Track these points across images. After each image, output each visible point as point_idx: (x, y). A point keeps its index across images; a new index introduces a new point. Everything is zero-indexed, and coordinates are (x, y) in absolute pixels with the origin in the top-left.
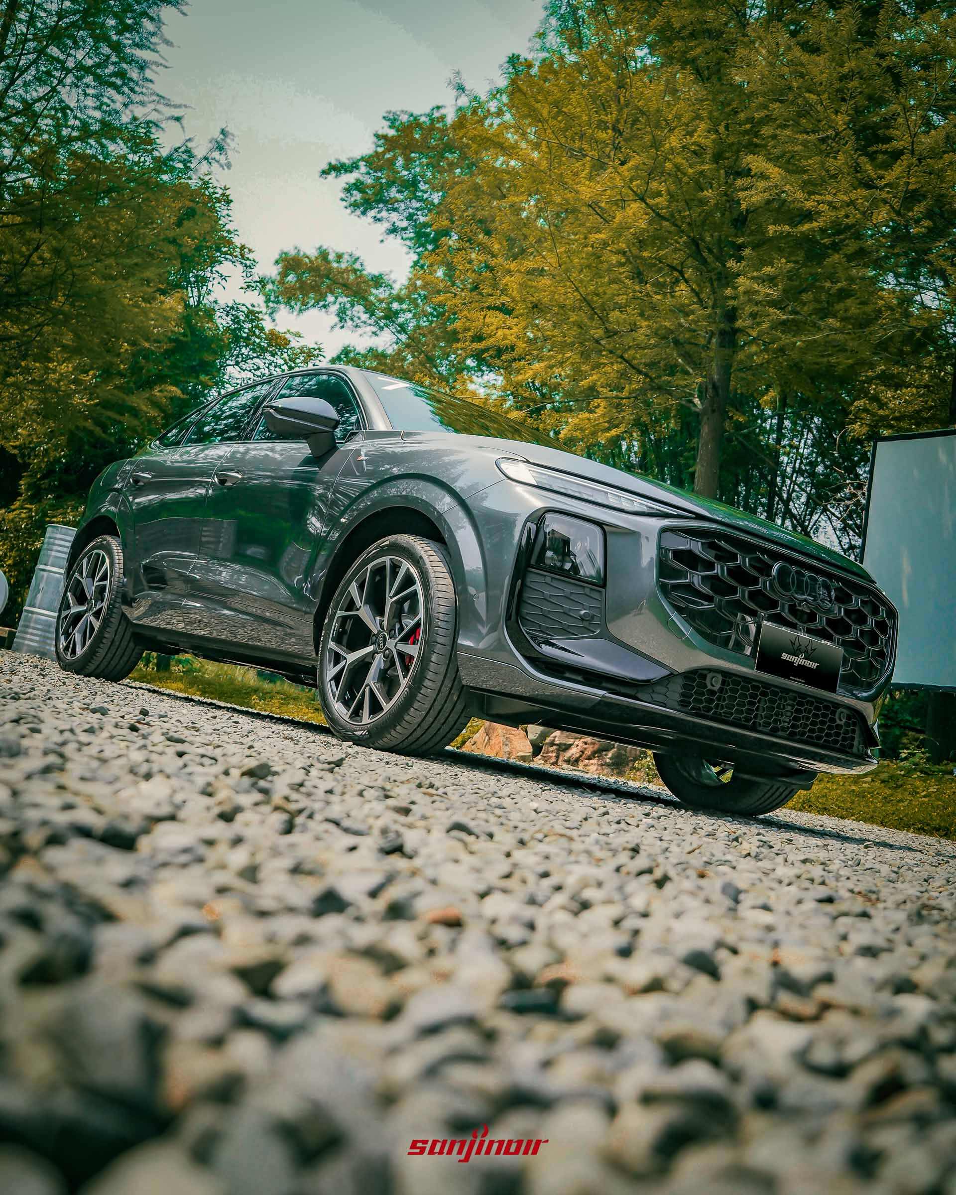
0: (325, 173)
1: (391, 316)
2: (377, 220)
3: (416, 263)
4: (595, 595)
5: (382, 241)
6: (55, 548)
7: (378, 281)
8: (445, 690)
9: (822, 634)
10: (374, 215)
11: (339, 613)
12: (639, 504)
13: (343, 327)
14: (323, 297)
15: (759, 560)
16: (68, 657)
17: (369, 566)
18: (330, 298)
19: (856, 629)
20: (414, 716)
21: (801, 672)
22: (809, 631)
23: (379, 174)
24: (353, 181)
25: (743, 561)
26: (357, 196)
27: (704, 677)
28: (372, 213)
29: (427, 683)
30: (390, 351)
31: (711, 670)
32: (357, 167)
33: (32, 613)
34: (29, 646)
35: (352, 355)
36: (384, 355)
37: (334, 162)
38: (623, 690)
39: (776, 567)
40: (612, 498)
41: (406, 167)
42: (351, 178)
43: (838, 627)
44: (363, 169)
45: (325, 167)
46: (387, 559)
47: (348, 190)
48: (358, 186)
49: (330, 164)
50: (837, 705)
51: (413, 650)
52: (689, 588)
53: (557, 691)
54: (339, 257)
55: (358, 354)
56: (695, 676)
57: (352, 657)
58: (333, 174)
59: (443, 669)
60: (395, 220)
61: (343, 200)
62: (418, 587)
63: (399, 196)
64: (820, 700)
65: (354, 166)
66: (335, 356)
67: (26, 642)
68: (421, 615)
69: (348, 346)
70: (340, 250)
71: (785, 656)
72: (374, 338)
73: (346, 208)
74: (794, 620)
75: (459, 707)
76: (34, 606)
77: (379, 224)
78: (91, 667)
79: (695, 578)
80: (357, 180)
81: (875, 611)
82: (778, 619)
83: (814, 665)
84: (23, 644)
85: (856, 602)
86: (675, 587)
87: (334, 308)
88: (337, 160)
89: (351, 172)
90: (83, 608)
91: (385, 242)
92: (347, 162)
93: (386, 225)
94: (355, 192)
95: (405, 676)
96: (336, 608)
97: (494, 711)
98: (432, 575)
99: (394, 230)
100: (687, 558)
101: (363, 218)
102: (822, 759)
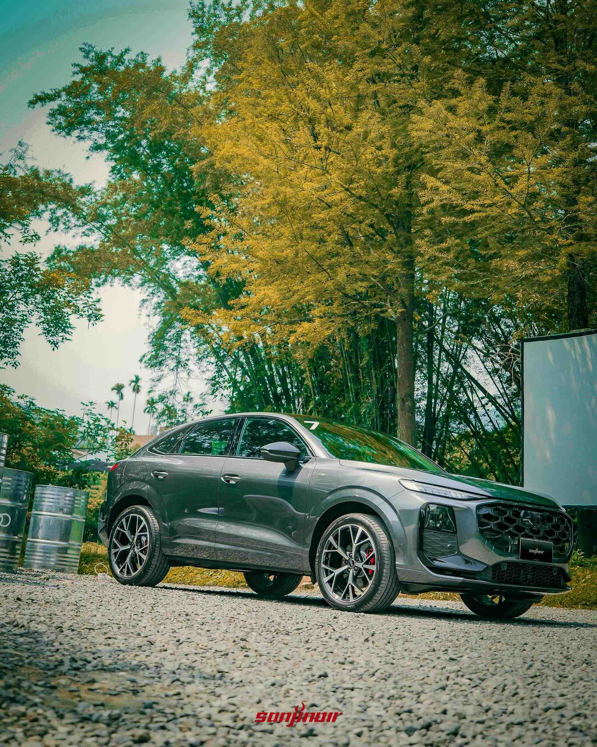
0: (32, 103)
1: (99, 218)
2: (80, 138)
3: (114, 169)
4: (452, 537)
5: (88, 158)
6: (46, 500)
7: (85, 191)
8: (390, 584)
9: (544, 538)
10: (78, 135)
11: (325, 551)
12: (464, 495)
13: (56, 230)
14: (35, 207)
15: (515, 511)
16: (125, 575)
17: (339, 529)
18: (41, 207)
19: (557, 532)
20: (378, 597)
21: (538, 556)
22: (538, 538)
23: (78, 100)
24: (56, 107)
25: (509, 513)
26: (61, 119)
27: (500, 565)
28: (76, 133)
29: (383, 582)
30: (97, 248)
31: (502, 562)
32: (59, 96)
33: (37, 542)
34: (38, 564)
35: (64, 253)
36: (92, 251)
37: (39, 94)
38: (470, 576)
39: (523, 512)
40: (453, 494)
41: (101, 92)
42: (54, 105)
43: (550, 533)
44: (64, 96)
45: (32, 98)
46: (349, 525)
47: (52, 115)
48: (62, 111)
49: (36, 96)
50: (552, 567)
51: (373, 568)
52: (491, 530)
53: (439, 579)
54: (48, 173)
55: (69, 252)
56: (497, 566)
57: (337, 572)
58: (40, 104)
59: (388, 575)
60: (96, 137)
61: (49, 123)
62: (370, 538)
63: (97, 118)
64: (546, 566)
65: (57, 95)
66: (50, 256)
67: (36, 561)
68: (374, 552)
69: (59, 247)
70: (49, 168)
71: (530, 551)
72: (85, 238)
73: (53, 131)
74: (531, 534)
75: (395, 589)
76: (37, 538)
77: (82, 142)
78: (144, 580)
79: (492, 525)
80: (60, 106)
81: (563, 522)
82: (526, 536)
83: (542, 552)
84: (34, 563)
85: (555, 520)
86: (486, 530)
87: (47, 215)
88: (43, 93)
89: (54, 100)
90: (128, 547)
91: (91, 158)
92: (50, 92)
93: (88, 144)
94: (59, 117)
95: (370, 579)
96: (322, 548)
97: (412, 590)
98: (377, 534)
99: (97, 148)
100: (488, 516)
101: (68, 137)
102: (544, 591)
